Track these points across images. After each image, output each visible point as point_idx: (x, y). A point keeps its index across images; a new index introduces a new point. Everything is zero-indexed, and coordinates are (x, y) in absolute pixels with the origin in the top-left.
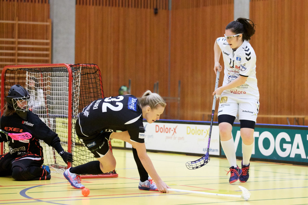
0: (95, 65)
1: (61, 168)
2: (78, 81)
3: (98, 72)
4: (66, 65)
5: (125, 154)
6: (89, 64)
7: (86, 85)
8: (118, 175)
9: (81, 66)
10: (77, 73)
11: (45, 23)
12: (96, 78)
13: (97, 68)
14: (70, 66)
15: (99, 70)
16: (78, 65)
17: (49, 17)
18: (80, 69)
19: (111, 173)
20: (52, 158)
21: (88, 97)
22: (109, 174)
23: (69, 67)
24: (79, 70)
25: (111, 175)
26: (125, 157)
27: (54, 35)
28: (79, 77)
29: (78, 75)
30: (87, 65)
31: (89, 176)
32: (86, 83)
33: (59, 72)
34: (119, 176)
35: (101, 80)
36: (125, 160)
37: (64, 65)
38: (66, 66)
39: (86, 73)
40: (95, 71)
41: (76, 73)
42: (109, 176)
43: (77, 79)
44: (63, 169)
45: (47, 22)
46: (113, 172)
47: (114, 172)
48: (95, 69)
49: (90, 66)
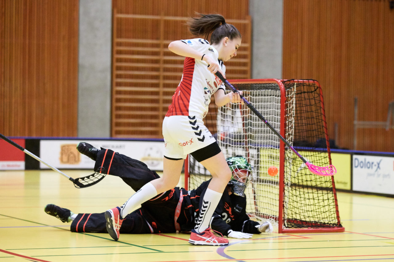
0: (315, 81)
1: (268, 218)
2: (292, 102)
3: (318, 90)
4: (277, 80)
5: (351, 200)
6: (306, 80)
7: (302, 108)
8: (344, 229)
9: (296, 82)
10: (291, 92)
11: (242, 22)
12: (316, 99)
13: (317, 85)
14: (282, 82)
15: (320, 88)
16: (292, 81)
17: (247, 12)
18: (295, 86)
19: (335, 225)
20: (253, 204)
21: (305, 124)
22: (333, 227)
23: (281, 84)
24: (294, 88)
25: (336, 229)
26: (351, 203)
27: (255, 37)
28: (293, 97)
29: (292, 94)
30: (304, 81)
31: (306, 230)
32: (302, 105)
33: (264, 90)
34: (346, 230)
35: (322, 101)
36: (351, 208)
37: (273, 80)
38: (277, 82)
39: (302, 92)
40: (315, 88)
41: (289, 92)
42: (333, 230)
43: (290, 100)
44: (272, 219)
45: (245, 19)
46: (337, 225)
47: (339, 225)
48: (314, 87)
49: (309, 82)
